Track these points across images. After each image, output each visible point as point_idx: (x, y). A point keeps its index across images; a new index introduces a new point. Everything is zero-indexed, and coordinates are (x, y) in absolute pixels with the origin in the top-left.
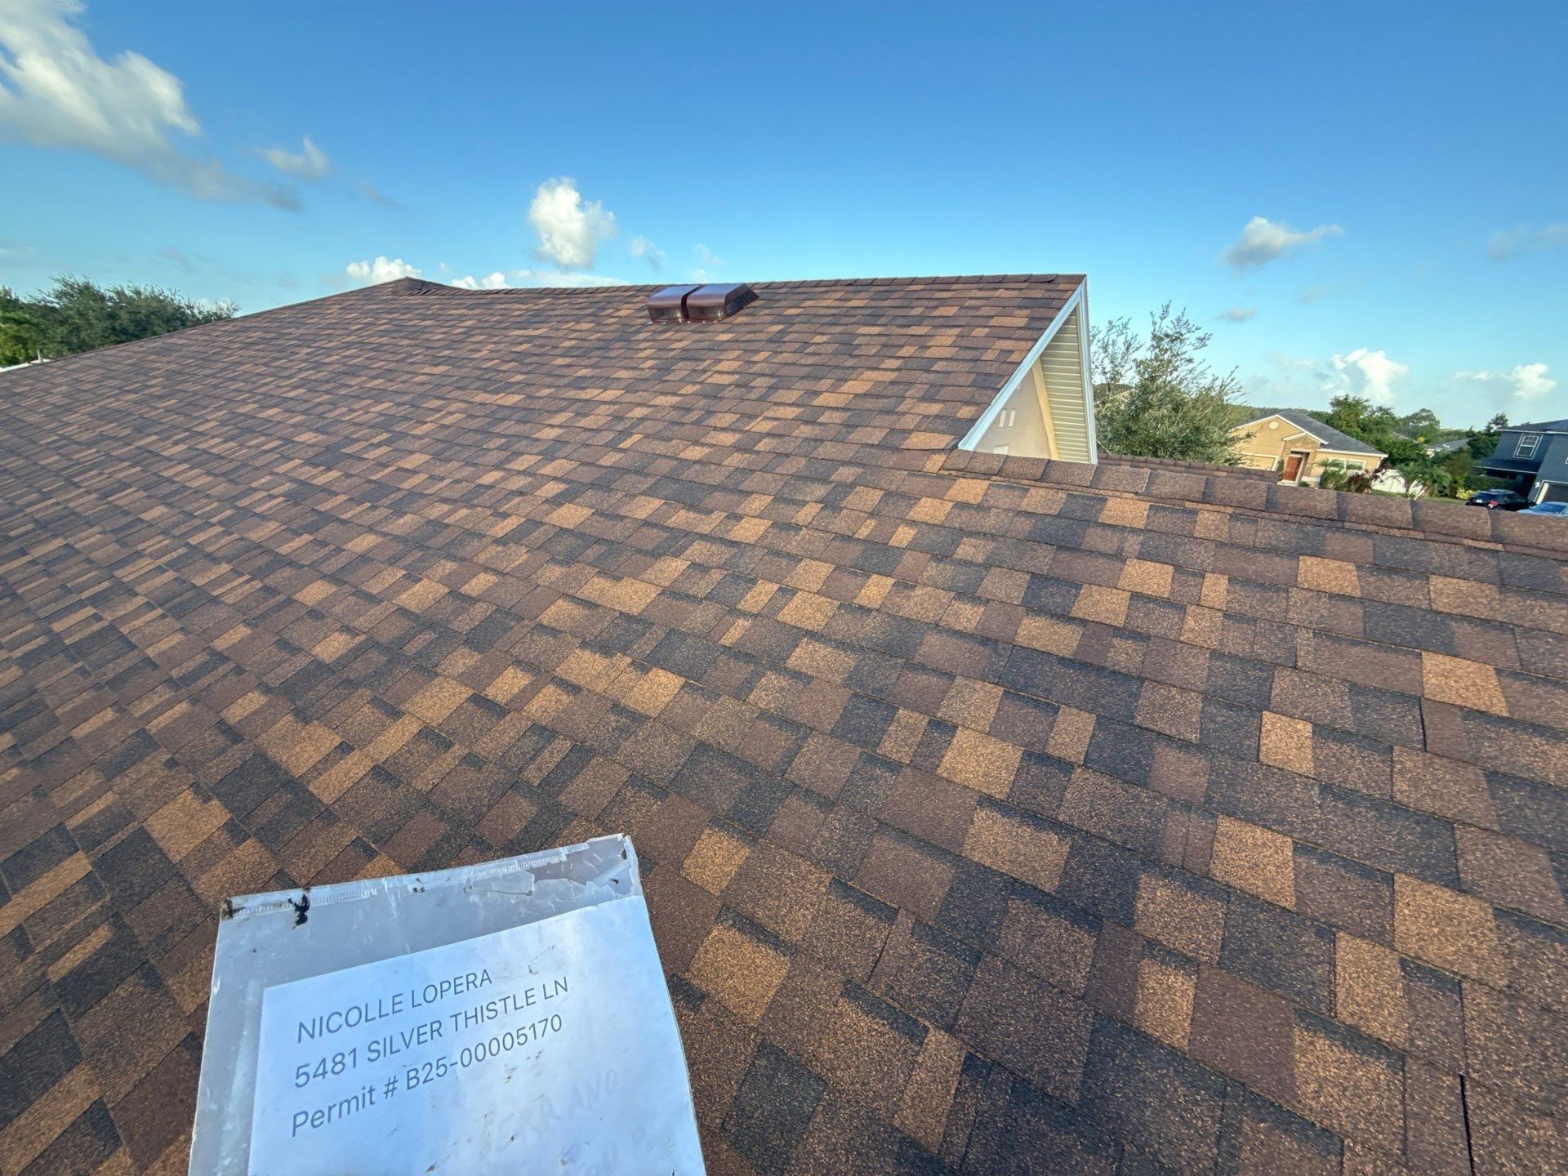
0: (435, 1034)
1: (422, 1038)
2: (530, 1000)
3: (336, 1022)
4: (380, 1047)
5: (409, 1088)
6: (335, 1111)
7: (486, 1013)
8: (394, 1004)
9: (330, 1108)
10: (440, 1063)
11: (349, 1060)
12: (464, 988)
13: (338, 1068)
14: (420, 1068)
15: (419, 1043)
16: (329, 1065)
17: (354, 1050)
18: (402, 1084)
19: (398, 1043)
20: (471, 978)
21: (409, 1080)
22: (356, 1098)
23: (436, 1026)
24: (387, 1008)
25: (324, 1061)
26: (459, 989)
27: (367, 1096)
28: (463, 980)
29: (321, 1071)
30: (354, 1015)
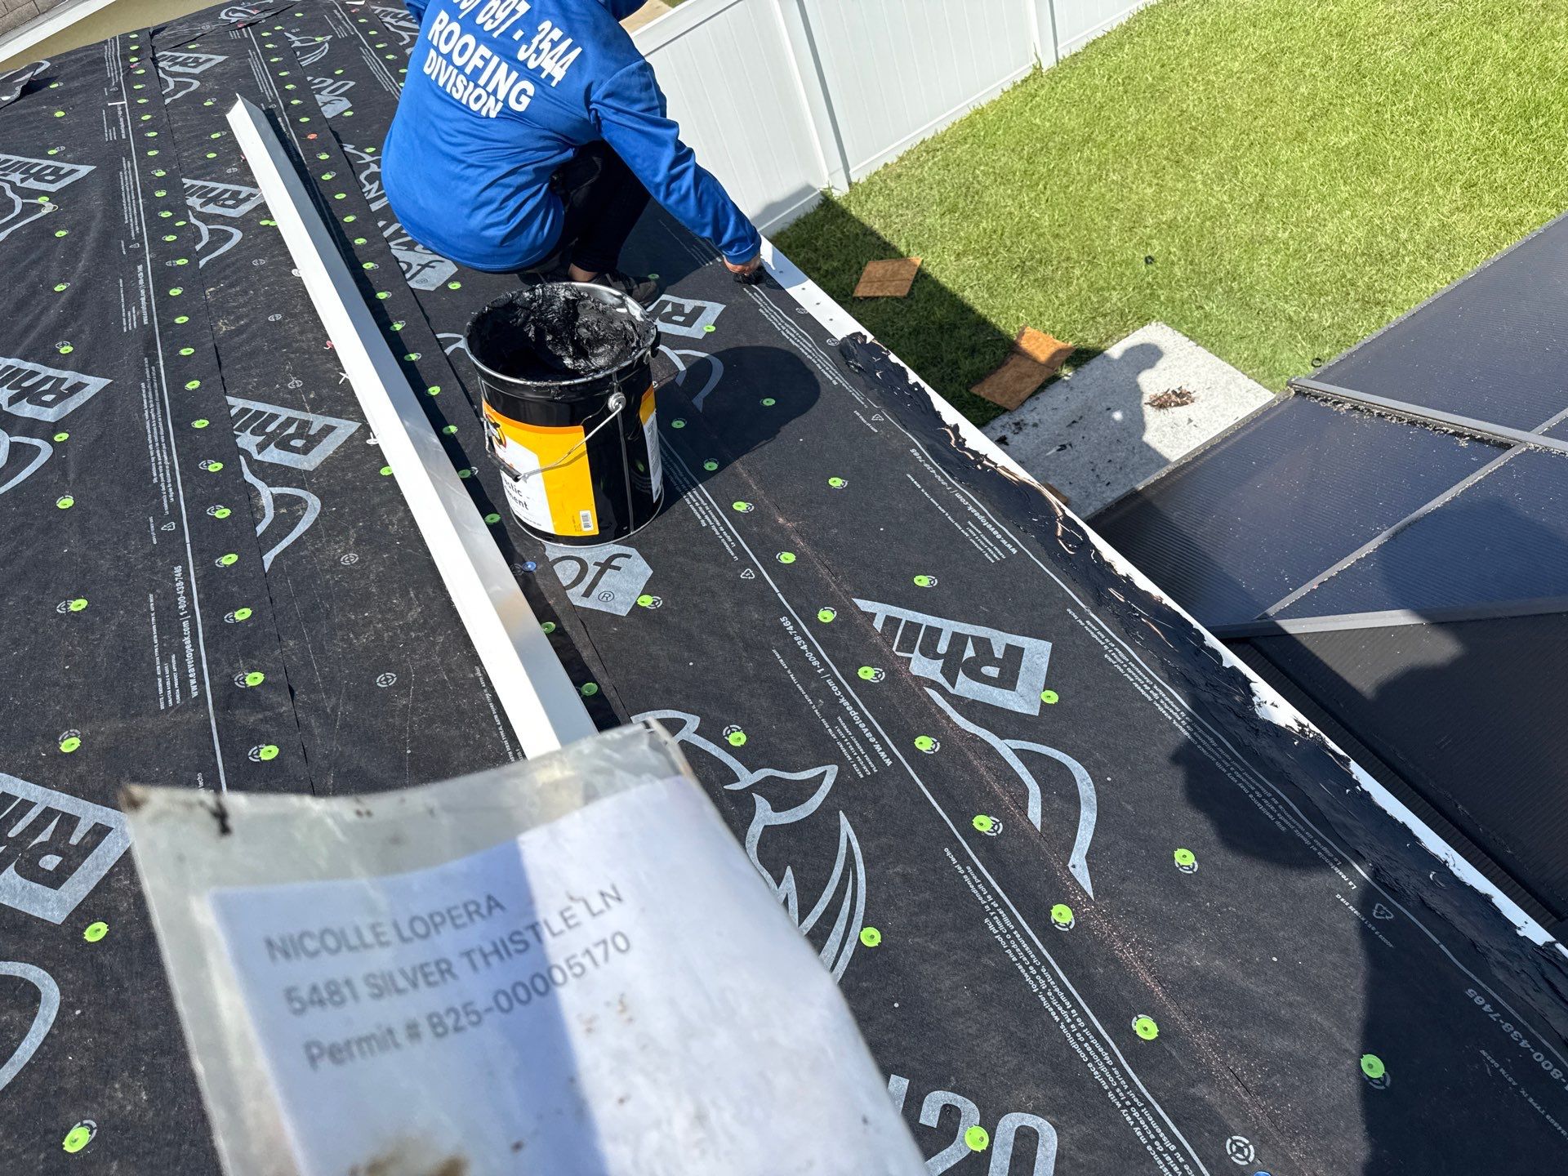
1: (432, 979)
2: (571, 922)
3: (309, 944)
6: (355, 1050)
7: (511, 947)
8: (377, 935)
9: (348, 1043)
10: (470, 1009)
11: (346, 992)
12: (465, 919)
15: (430, 984)
16: (325, 995)
18: (425, 1029)
19: (402, 983)
20: (472, 908)
21: (434, 1026)
22: (374, 1037)
23: (444, 966)
24: (369, 937)
26: (459, 922)
27: (389, 1039)
28: (462, 911)
29: (316, 998)
30: (331, 942)
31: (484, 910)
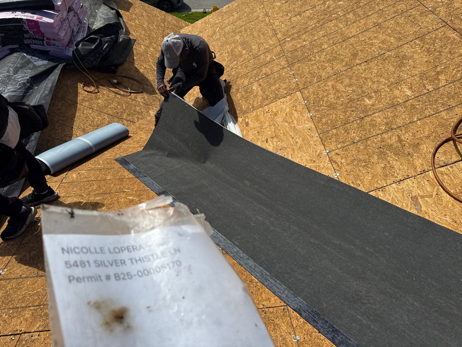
0: (123, 264)
1: (118, 264)
2: (164, 255)
3: (77, 250)
4: (100, 263)
5: (116, 280)
6: (86, 279)
7: (145, 260)
8: (101, 250)
9: (84, 278)
10: (129, 274)
11: (87, 264)
12: (132, 250)
13: (83, 265)
14: (120, 274)
15: (117, 266)
16: (79, 264)
17: (88, 262)
18: (113, 277)
19: (107, 264)
21: (116, 277)
22: (93, 277)
23: (123, 261)
24: (98, 250)
25: (76, 262)
26: (130, 250)
27: (99, 278)
29: (75, 264)
30: (85, 250)
31: (138, 248)
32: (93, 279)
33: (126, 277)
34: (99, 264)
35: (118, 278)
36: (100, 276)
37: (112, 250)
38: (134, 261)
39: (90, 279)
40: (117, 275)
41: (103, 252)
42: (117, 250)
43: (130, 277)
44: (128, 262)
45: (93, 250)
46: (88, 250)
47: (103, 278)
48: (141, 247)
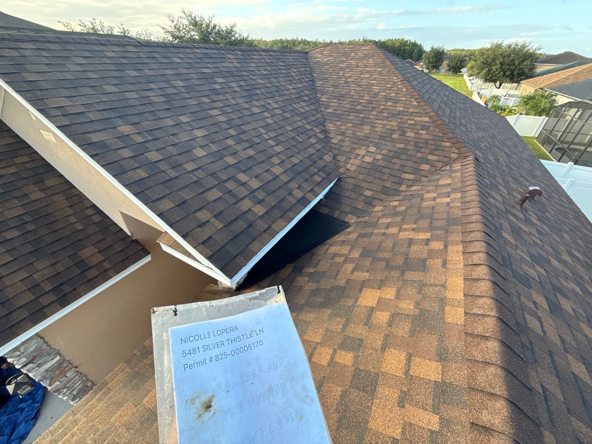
0: (222, 346)
2: (252, 336)
3: (191, 339)
6: (195, 365)
7: (237, 340)
12: (229, 331)
13: (194, 352)
15: (218, 347)
16: (192, 351)
17: (198, 348)
18: (214, 359)
19: (211, 347)
20: (231, 329)
23: (222, 343)
24: (206, 336)
25: (190, 350)
29: (189, 353)
30: (197, 338)
31: (234, 330)
32: (201, 363)
33: (223, 357)
34: (206, 348)
35: (217, 359)
36: (205, 360)
37: (216, 334)
38: (230, 341)
39: (198, 364)
40: (217, 356)
41: (209, 336)
42: (219, 333)
43: (226, 356)
44: (226, 343)
45: (202, 337)
46: (199, 336)
47: (208, 361)
48: (236, 328)
